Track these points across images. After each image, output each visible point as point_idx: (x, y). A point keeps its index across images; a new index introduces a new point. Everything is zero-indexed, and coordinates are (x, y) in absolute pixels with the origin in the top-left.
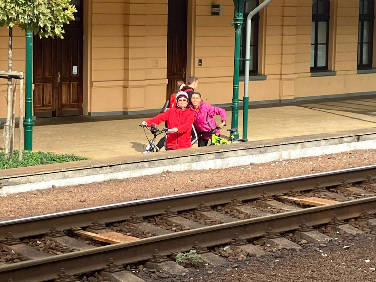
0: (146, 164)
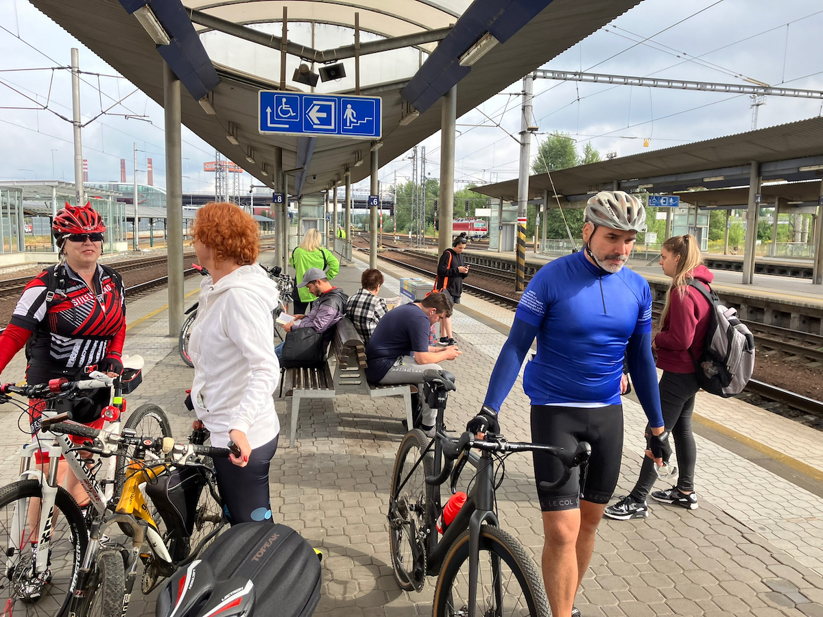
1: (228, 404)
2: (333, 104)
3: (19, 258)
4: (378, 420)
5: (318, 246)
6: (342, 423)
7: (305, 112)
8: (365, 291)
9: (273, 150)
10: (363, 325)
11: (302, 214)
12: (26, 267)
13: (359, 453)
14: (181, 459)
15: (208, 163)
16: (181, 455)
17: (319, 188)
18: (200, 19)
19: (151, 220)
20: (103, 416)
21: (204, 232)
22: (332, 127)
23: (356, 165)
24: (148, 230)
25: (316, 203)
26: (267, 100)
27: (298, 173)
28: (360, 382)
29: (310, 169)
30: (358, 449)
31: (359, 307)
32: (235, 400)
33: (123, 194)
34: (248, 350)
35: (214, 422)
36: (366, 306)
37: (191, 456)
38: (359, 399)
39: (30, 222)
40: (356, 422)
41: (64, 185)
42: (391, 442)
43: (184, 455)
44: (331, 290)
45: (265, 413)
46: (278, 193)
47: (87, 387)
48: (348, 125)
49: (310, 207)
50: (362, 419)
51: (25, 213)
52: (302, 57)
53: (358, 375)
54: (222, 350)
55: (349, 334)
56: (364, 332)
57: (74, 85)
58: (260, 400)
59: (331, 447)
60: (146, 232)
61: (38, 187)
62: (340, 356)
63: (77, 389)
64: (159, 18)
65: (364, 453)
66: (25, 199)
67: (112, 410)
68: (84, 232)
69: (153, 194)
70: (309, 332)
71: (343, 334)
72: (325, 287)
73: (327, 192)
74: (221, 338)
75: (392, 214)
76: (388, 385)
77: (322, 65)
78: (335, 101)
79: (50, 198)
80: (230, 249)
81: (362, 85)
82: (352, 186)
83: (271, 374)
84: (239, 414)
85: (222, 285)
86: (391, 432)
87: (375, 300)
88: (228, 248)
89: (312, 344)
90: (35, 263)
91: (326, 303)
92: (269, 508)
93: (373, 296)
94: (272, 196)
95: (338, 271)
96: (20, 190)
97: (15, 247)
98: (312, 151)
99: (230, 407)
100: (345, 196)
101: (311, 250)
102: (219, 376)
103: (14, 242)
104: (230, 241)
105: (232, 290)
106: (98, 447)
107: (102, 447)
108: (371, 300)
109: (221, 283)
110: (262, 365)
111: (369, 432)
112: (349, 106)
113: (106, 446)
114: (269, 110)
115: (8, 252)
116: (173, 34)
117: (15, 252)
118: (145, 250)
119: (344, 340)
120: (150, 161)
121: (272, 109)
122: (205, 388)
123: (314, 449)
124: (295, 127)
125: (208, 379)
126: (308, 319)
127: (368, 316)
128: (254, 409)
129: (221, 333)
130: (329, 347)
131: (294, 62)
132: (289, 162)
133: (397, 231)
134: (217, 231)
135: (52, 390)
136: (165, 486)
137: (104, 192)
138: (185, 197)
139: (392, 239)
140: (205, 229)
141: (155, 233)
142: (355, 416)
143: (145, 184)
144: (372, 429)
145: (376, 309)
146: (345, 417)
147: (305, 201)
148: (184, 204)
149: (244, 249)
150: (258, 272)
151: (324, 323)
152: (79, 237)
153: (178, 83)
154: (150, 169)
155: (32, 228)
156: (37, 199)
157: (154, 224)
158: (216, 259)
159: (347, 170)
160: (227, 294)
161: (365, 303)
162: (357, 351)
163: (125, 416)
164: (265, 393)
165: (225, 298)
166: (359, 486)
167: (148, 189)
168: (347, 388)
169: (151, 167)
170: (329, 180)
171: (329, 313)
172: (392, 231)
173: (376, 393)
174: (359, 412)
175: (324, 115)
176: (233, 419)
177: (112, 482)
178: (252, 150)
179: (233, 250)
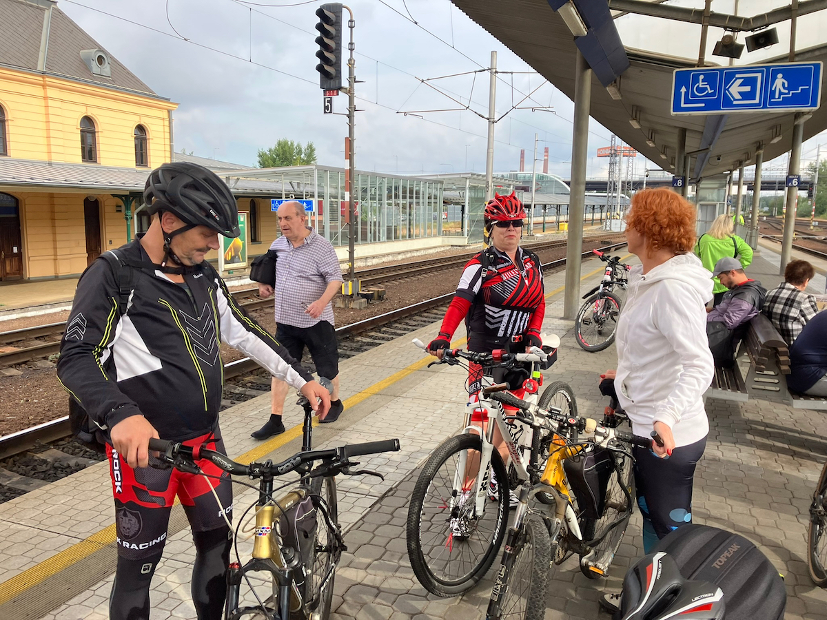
0: (48, 306)
1: (655, 396)
2: (759, 75)
3: (437, 241)
4: (797, 435)
5: (729, 233)
6: (751, 431)
7: (725, 87)
8: (788, 285)
9: (677, 131)
10: (783, 324)
11: (699, 199)
12: (442, 249)
13: (775, 468)
14: (602, 441)
15: (602, 149)
16: (603, 438)
17: (721, 169)
18: (617, 5)
19: (545, 206)
20: (524, 387)
21: (642, 221)
22: (757, 101)
23: (772, 142)
24: (541, 216)
25: (716, 186)
26: (682, 79)
27: (702, 154)
28: (778, 389)
29: (715, 150)
30: (774, 464)
31: (780, 303)
32: (662, 393)
33: (523, 182)
34: (680, 345)
35: (639, 413)
36: (789, 303)
37: (612, 440)
38: (772, 408)
39: (446, 210)
40: (770, 433)
41: (475, 176)
42: (815, 463)
43: (605, 438)
44: (746, 282)
45: (694, 411)
46: (679, 176)
47: (524, 360)
48: (777, 97)
49: (710, 191)
50: (776, 430)
51: (444, 202)
52: (725, 28)
53: (776, 381)
54: (649, 341)
55: (767, 334)
56: (786, 333)
57: (492, 85)
58: (690, 397)
59: (739, 455)
60: (539, 218)
61: (455, 179)
62: (757, 357)
63: (515, 360)
64: (580, 12)
65: (780, 469)
66: (445, 190)
67: (532, 383)
68: (509, 219)
69: (547, 181)
70: (717, 327)
71: (760, 332)
72: (740, 278)
73: (731, 173)
74: (650, 328)
75: (810, 195)
76: (818, 397)
77: (750, 34)
78: (762, 72)
79: (464, 189)
80: (667, 239)
81: (797, 48)
82: (764, 165)
83: (705, 373)
84: (666, 407)
85: (654, 276)
86: (814, 452)
87: (802, 296)
88: (665, 238)
89: (720, 341)
90: (448, 246)
91: (739, 296)
92: (689, 511)
93: (799, 291)
94: (672, 180)
95: (751, 260)
96: (441, 182)
97: (434, 231)
98: (721, 130)
99: (657, 400)
100: (754, 176)
101: (720, 237)
102: (644, 367)
103: (435, 227)
104: (668, 231)
105: (665, 281)
106: (529, 418)
107: (533, 419)
108: (796, 296)
109: (654, 273)
110: (696, 362)
111: (786, 446)
112: (780, 76)
113: (536, 418)
114: (683, 90)
115: (430, 236)
116: (590, 24)
117: (435, 236)
118: (538, 235)
119: (762, 340)
120: (547, 150)
121: (687, 88)
122: (628, 377)
123: (718, 454)
124: (711, 105)
125: (633, 369)
126: (717, 313)
127: (791, 314)
128: (682, 405)
129: (650, 325)
130: (739, 344)
131: (716, 34)
132: (692, 143)
133: (815, 216)
134: (655, 220)
135: (495, 359)
136: (582, 466)
137: (507, 181)
138: (588, 183)
139: (807, 225)
140: (643, 219)
141: (547, 219)
142: (767, 425)
143: (541, 172)
144: (790, 444)
145: (803, 306)
146: (755, 424)
147: (703, 184)
148: (588, 189)
149: (681, 239)
150: (693, 262)
151: (736, 318)
152: (504, 224)
153: (589, 72)
154: (546, 158)
155: (447, 215)
156: (454, 190)
157: (547, 211)
158: (650, 248)
159: (759, 148)
160: (659, 285)
161: (788, 299)
162: (776, 353)
163: (541, 390)
164: (696, 390)
165: (656, 289)
166: (775, 505)
167: (543, 177)
168: (759, 393)
169: (547, 156)
170: (735, 160)
171: (743, 308)
172: (808, 214)
173: (800, 404)
174: (772, 422)
175: (748, 89)
176: (659, 410)
177: (529, 449)
178: (653, 133)
179: (669, 240)
